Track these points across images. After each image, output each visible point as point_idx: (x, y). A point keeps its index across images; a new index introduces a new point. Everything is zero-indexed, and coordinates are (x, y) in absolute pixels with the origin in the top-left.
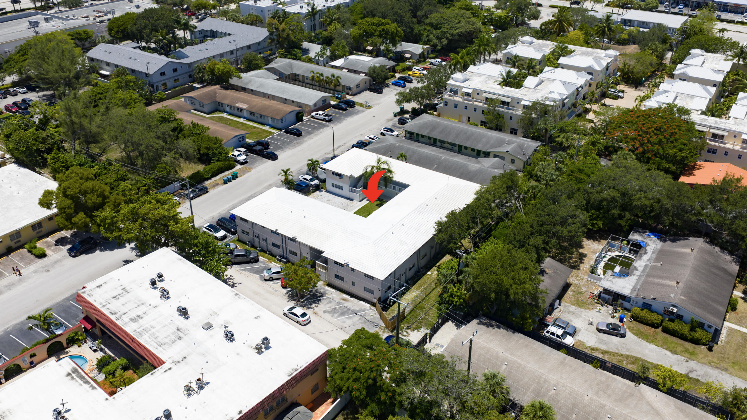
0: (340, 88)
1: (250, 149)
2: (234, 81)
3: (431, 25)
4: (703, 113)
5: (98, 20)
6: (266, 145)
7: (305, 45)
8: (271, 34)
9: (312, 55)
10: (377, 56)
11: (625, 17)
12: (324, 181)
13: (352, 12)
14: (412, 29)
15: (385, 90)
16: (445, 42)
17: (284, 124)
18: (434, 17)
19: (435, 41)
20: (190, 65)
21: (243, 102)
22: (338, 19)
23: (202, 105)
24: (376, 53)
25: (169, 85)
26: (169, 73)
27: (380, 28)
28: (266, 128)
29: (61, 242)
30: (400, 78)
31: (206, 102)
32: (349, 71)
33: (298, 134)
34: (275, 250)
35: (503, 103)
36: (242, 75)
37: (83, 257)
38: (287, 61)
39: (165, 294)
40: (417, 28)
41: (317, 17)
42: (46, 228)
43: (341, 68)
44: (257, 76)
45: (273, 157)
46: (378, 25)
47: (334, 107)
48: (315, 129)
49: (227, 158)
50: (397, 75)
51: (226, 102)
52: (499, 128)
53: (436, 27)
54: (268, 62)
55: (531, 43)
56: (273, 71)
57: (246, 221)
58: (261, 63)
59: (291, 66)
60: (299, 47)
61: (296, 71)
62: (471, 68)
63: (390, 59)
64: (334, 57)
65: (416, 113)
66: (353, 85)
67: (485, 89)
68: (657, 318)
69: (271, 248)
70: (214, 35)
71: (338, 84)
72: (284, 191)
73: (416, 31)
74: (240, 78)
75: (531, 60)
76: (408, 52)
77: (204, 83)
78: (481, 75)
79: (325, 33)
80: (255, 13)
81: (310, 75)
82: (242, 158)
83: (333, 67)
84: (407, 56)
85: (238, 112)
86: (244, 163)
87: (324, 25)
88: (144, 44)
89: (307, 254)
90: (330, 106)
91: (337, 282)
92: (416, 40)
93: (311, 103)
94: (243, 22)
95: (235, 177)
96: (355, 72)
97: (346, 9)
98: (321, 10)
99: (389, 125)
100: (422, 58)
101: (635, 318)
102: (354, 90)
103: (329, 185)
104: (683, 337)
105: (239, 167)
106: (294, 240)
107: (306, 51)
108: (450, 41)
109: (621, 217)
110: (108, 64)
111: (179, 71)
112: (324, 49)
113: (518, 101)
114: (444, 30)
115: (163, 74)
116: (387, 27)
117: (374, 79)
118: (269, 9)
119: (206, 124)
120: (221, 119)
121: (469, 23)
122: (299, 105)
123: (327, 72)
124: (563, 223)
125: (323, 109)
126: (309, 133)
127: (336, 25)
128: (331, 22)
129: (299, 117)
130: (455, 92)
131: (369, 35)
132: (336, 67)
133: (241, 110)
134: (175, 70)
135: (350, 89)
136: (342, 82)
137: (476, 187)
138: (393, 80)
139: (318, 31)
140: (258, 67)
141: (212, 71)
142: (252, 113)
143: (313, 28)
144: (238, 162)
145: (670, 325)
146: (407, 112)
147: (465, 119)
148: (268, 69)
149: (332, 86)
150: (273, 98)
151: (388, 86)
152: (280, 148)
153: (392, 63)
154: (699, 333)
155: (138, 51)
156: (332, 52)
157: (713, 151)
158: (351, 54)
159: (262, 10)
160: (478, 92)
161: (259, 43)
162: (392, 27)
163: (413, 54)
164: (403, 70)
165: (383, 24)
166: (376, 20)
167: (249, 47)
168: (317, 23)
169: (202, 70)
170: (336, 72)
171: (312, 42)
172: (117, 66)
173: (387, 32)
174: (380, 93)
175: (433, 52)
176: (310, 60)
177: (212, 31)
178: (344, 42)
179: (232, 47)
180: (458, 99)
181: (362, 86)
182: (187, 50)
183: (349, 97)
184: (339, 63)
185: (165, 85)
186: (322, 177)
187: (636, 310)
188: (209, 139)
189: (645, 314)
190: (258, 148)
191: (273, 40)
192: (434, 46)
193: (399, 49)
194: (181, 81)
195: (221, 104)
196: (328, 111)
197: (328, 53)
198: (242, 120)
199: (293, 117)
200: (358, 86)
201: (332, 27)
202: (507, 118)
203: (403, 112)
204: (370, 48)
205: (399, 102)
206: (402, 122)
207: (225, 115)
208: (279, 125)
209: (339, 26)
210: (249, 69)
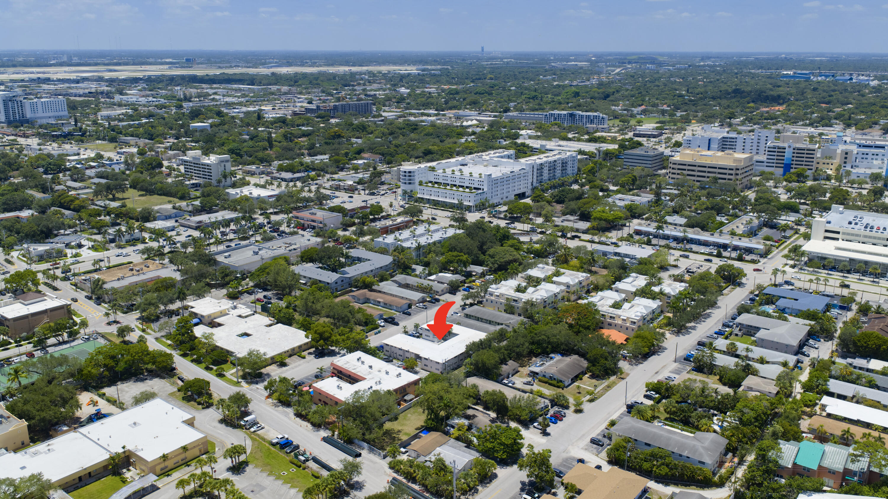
0: (432, 292)
1: (386, 320)
2: (374, 287)
3: (490, 255)
4: (610, 307)
5: (288, 249)
6: (393, 319)
7: (414, 266)
8: (394, 260)
9: (418, 273)
10: (456, 274)
11: (616, 251)
12: (421, 334)
13: (442, 246)
14: (478, 258)
15: (458, 293)
16: (496, 266)
17: (402, 309)
18: (491, 251)
19: (491, 265)
20: (350, 278)
21: (380, 298)
22: (434, 252)
23: (359, 299)
24: (455, 272)
25: (339, 289)
26: (339, 282)
27: (457, 258)
28: (393, 311)
29: (310, 353)
30: (467, 287)
31: (361, 298)
32: (438, 282)
33: (409, 314)
34: (400, 357)
35: (514, 300)
36: (380, 284)
37: (321, 359)
38: (403, 276)
39: (363, 363)
40: (482, 257)
41: (421, 249)
42: (303, 348)
43: (434, 281)
44: (387, 284)
45: (397, 324)
46: (456, 256)
47: (429, 301)
48: (418, 312)
49: (375, 324)
50: (466, 285)
51: (371, 298)
52: (512, 313)
53: (492, 257)
54: (392, 276)
55: (543, 268)
56: (395, 282)
57: (388, 345)
58: (388, 277)
59: (405, 279)
60: (410, 268)
61: (408, 282)
62: (503, 282)
63: (463, 275)
64: (430, 274)
65: (471, 305)
66: (439, 290)
67: (506, 293)
68: (546, 380)
69: (399, 357)
70: (360, 260)
71: (431, 289)
72: (404, 336)
73: (480, 258)
74: (378, 285)
75: (538, 278)
76: (474, 271)
77: (359, 288)
78: (506, 286)
79: (426, 259)
80: (383, 246)
81: (416, 285)
82: (382, 324)
83: (429, 280)
84: (474, 274)
85: (378, 303)
86: (383, 326)
87: (425, 255)
88: (321, 265)
89: (413, 356)
90: (426, 301)
91: (425, 368)
92: (481, 264)
93: (416, 299)
94: (376, 252)
95: (379, 332)
96: (442, 283)
97: (439, 245)
98: (424, 246)
99: (457, 311)
100: (483, 275)
101: (540, 381)
102: (440, 293)
103: (423, 336)
104: (554, 386)
105: (380, 328)
106: (408, 351)
107: (414, 270)
108: (499, 266)
109: (547, 347)
110: (305, 277)
111: (344, 282)
112: (425, 269)
113: (521, 299)
114: (496, 259)
115: (336, 283)
116: (461, 258)
117: (452, 287)
118: (392, 244)
119: (365, 308)
120: (368, 306)
121: (510, 255)
122: (410, 300)
123: (425, 283)
124: (518, 347)
125: (423, 302)
126: (415, 314)
127: (432, 255)
128: (429, 253)
129: (410, 306)
130: (491, 295)
131: (451, 262)
132: (431, 280)
133: (379, 302)
134: (342, 281)
135: (438, 292)
136: (434, 288)
137: (486, 334)
138: (463, 288)
139: (421, 258)
140: (387, 280)
141: (364, 282)
142: (385, 304)
143: (418, 256)
144: (381, 326)
145: (550, 382)
146: (467, 305)
147: (497, 309)
148: (392, 281)
149: (428, 291)
150: (396, 296)
151: (460, 291)
152: (400, 320)
153: (464, 278)
154: (560, 384)
155: (319, 269)
156: (429, 271)
157: (610, 324)
158: (441, 272)
159: (388, 244)
160: (502, 295)
161: (387, 266)
162: (465, 257)
163: (477, 273)
164: (470, 282)
165: (459, 256)
166: (455, 253)
167: (381, 268)
168: (421, 253)
169: (357, 281)
170: (431, 283)
171: (417, 264)
172: (310, 278)
173: (461, 261)
174: (455, 294)
175: (490, 271)
176: (416, 276)
177: (358, 258)
178: (436, 266)
179: (373, 268)
180: (493, 298)
181: (445, 291)
182: (347, 269)
183: (437, 297)
184: (433, 277)
185: (336, 289)
186: (421, 332)
187: (540, 377)
188: (368, 315)
189: (543, 379)
190: (390, 320)
191: (395, 264)
192: (491, 268)
193: (468, 269)
194: (345, 287)
195: (368, 299)
196: (425, 304)
197: (427, 272)
198: (380, 307)
199: (406, 306)
200: (442, 291)
201: (430, 256)
202: (516, 308)
203: (465, 305)
204: (452, 268)
205: (463, 299)
206: (463, 309)
207: (370, 305)
208: (400, 310)
209: (434, 255)
210: (382, 280)
